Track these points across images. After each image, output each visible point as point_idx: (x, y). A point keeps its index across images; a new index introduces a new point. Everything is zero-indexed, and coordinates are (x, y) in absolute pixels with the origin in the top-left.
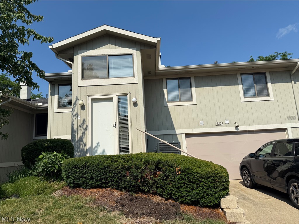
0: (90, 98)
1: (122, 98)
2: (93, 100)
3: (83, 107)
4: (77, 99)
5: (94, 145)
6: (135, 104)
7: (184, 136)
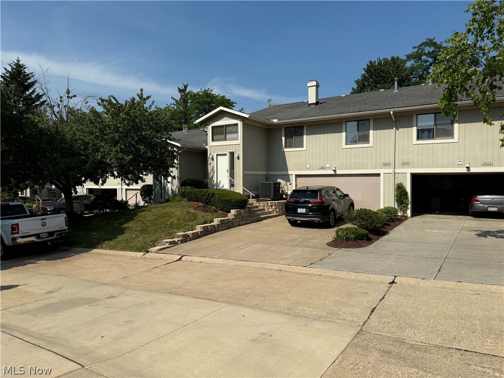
0: (216, 154)
1: (232, 154)
2: (217, 155)
3: (213, 159)
4: (210, 154)
5: (219, 182)
6: (238, 158)
7: (294, 176)
